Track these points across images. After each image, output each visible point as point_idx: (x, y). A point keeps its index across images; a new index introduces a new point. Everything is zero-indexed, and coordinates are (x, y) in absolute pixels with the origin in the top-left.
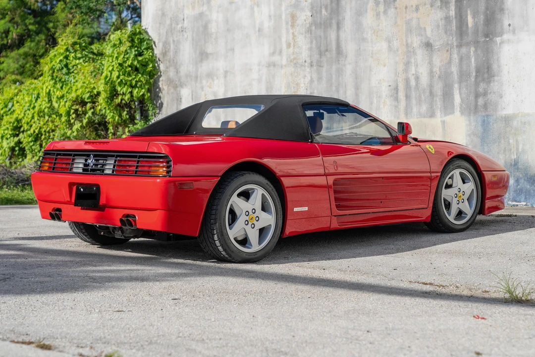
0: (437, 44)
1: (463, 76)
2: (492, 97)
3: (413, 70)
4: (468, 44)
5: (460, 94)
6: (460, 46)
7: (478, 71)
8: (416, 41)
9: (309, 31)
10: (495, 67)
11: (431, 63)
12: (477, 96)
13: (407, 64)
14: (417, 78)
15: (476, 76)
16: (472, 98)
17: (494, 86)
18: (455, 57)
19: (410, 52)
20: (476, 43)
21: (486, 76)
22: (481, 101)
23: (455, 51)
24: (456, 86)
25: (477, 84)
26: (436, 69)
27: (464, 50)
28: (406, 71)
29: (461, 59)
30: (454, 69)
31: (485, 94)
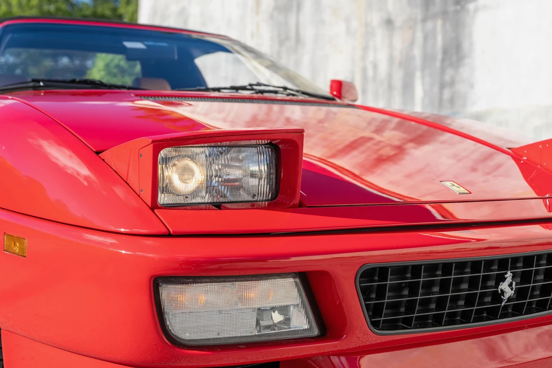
0: (398, 22)
1: (427, 59)
2: (461, 87)
3: (371, 57)
4: (434, 17)
5: (423, 84)
6: (425, 20)
7: (445, 52)
8: (376, 19)
9: (271, 17)
10: (466, 45)
11: (391, 46)
12: (442, 87)
13: (365, 49)
14: (375, 67)
15: (443, 60)
16: (436, 89)
17: (464, 72)
18: (419, 35)
19: (369, 33)
20: (445, 14)
21: (454, 58)
22: (447, 94)
23: (419, 27)
24: (418, 74)
25: (443, 70)
26: (397, 54)
27: (429, 25)
28: (364, 58)
29: (426, 38)
30: (417, 52)
31: (452, 83)
